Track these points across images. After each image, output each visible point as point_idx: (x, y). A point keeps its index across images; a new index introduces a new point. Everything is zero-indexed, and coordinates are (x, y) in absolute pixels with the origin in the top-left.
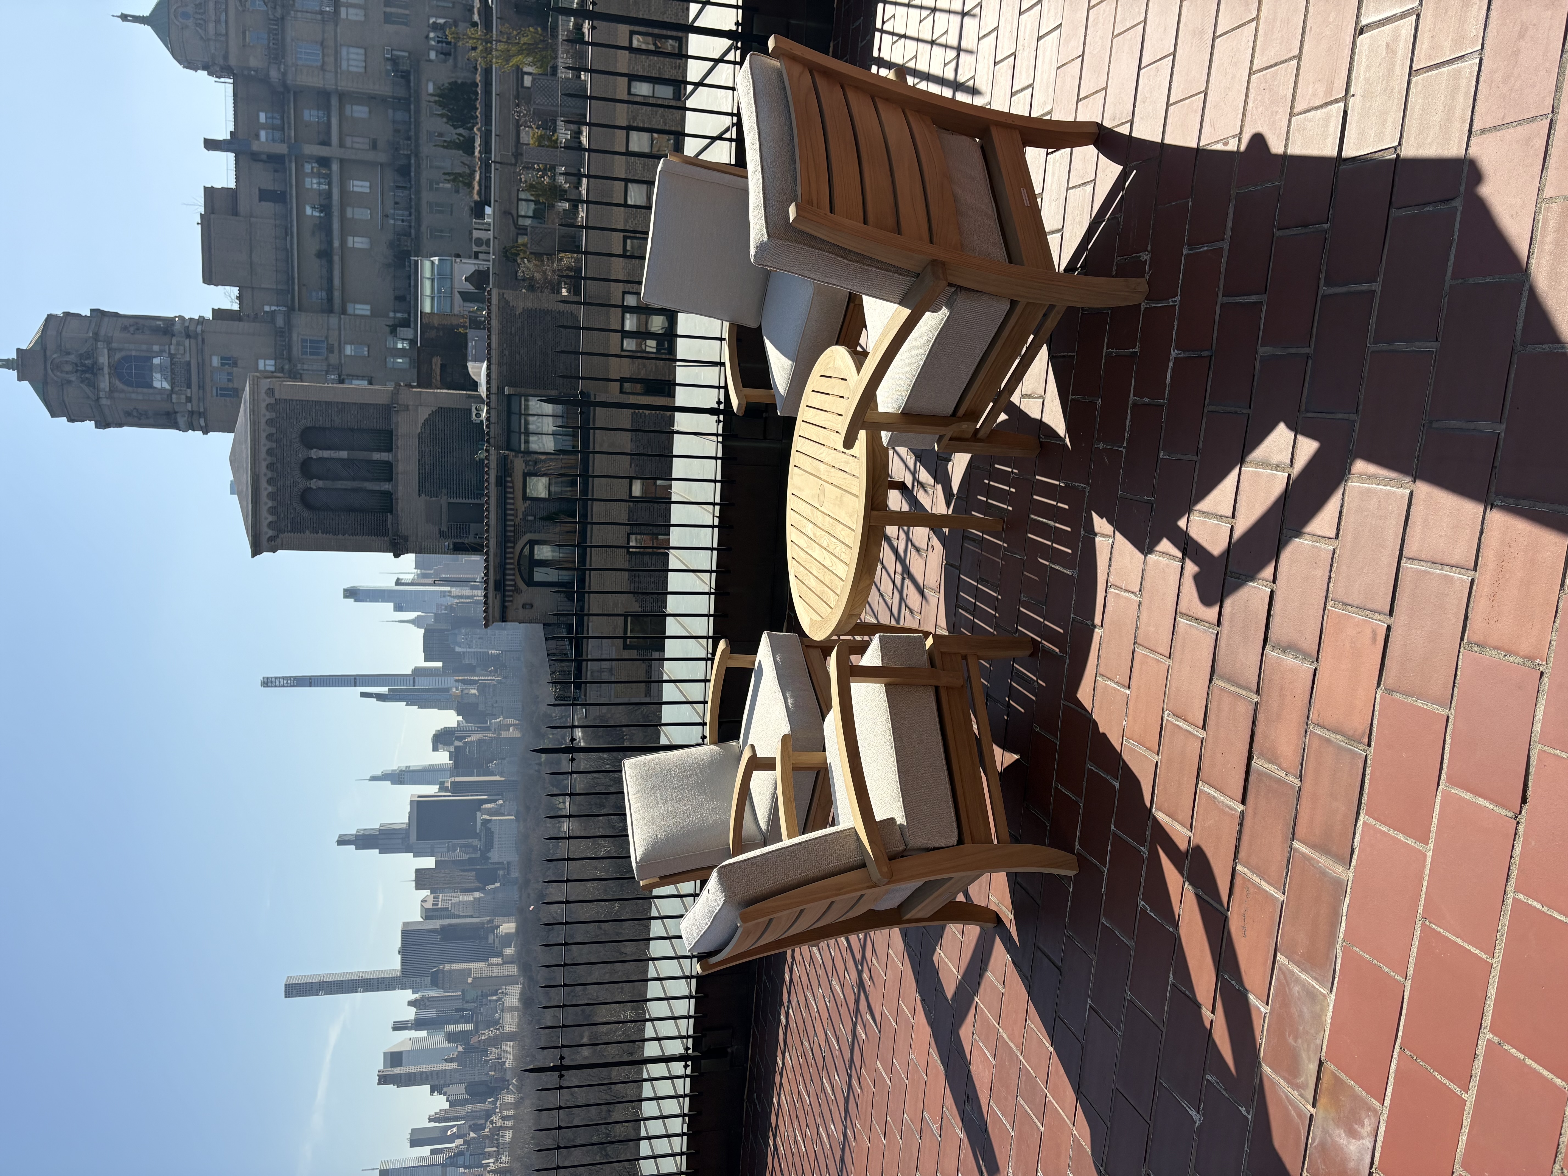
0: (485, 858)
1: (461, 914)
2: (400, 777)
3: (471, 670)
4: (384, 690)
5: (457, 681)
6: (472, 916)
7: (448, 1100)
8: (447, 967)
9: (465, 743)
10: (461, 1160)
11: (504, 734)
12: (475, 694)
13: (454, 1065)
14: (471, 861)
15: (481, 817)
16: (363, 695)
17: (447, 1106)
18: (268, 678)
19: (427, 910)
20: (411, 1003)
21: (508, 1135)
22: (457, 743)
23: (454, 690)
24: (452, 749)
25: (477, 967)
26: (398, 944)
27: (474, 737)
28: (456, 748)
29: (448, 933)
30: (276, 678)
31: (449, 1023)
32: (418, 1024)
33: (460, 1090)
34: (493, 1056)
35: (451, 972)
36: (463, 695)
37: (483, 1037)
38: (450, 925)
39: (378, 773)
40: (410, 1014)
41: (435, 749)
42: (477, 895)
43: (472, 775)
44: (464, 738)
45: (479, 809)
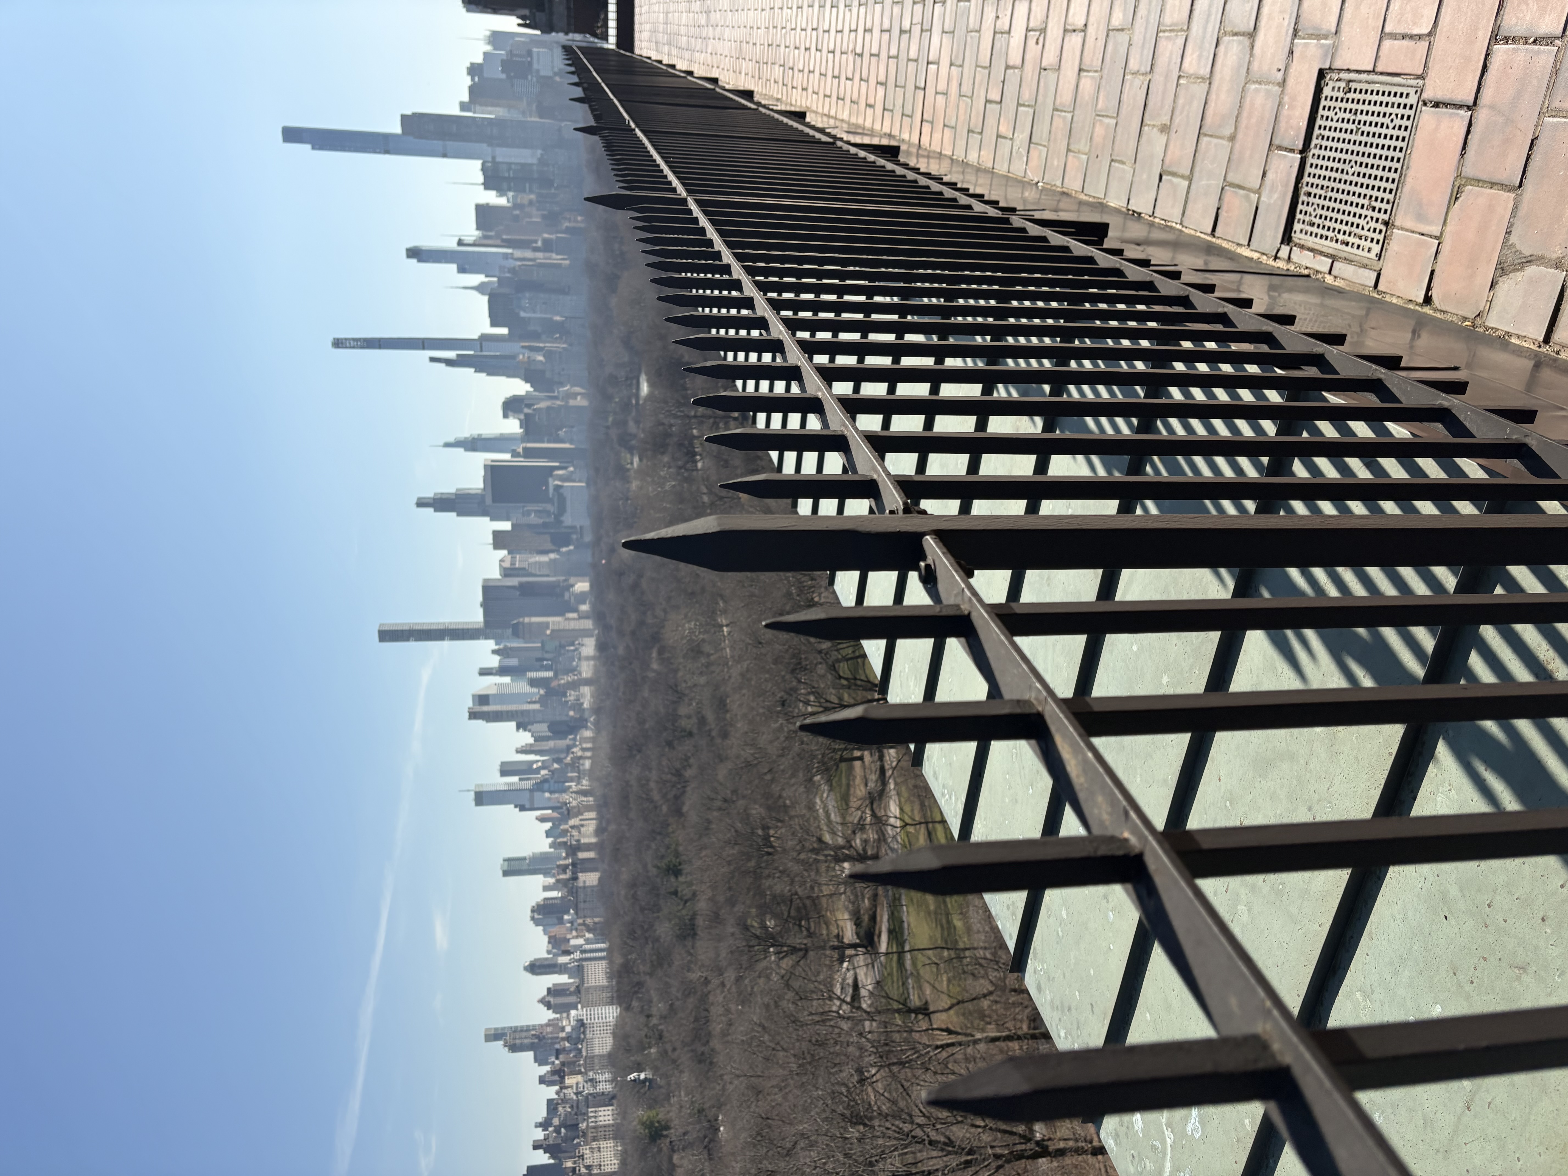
0: (558, 521)
1: (538, 573)
2: (473, 444)
3: (536, 336)
4: (451, 354)
5: (523, 347)
6: (548, 576)
7: (532, 736)
8: (527, 620)
9: (534, 410)
10: (546, 786)
11: (572, 403)
12: (541, 361)
13: (537, 706)
14: (545, 525)
15: (553, 483)
16: (433, 360)
17: (531, 741)
18: (338, 339)
19: (505, 569)
20: (494, 652)
21: (587, 764)
22: (526, 410)
23: (521, 357)
24: (522, 417)
25: (554, 621)
26: (480, 598)
27: (543, 405)
28: (526, 415)
29: (526, 590)
30: (346, 339)
31: (530, 670)
32: (502, 671)
33: (543, 728)
34: (572, 698)
35: (530, 624)
36: (530, 361)
37: (562, 682)
38: (528, 583)
39: (451, 440)
40: (494, 661)
41: (505, 416)
42: (552, 556)
43: (543, 442)
44: (534, 405)
45: (551, 475)
